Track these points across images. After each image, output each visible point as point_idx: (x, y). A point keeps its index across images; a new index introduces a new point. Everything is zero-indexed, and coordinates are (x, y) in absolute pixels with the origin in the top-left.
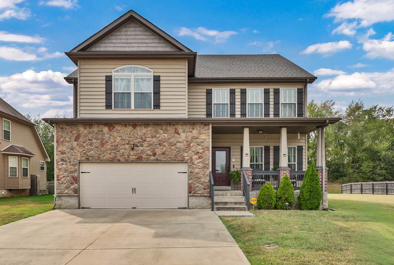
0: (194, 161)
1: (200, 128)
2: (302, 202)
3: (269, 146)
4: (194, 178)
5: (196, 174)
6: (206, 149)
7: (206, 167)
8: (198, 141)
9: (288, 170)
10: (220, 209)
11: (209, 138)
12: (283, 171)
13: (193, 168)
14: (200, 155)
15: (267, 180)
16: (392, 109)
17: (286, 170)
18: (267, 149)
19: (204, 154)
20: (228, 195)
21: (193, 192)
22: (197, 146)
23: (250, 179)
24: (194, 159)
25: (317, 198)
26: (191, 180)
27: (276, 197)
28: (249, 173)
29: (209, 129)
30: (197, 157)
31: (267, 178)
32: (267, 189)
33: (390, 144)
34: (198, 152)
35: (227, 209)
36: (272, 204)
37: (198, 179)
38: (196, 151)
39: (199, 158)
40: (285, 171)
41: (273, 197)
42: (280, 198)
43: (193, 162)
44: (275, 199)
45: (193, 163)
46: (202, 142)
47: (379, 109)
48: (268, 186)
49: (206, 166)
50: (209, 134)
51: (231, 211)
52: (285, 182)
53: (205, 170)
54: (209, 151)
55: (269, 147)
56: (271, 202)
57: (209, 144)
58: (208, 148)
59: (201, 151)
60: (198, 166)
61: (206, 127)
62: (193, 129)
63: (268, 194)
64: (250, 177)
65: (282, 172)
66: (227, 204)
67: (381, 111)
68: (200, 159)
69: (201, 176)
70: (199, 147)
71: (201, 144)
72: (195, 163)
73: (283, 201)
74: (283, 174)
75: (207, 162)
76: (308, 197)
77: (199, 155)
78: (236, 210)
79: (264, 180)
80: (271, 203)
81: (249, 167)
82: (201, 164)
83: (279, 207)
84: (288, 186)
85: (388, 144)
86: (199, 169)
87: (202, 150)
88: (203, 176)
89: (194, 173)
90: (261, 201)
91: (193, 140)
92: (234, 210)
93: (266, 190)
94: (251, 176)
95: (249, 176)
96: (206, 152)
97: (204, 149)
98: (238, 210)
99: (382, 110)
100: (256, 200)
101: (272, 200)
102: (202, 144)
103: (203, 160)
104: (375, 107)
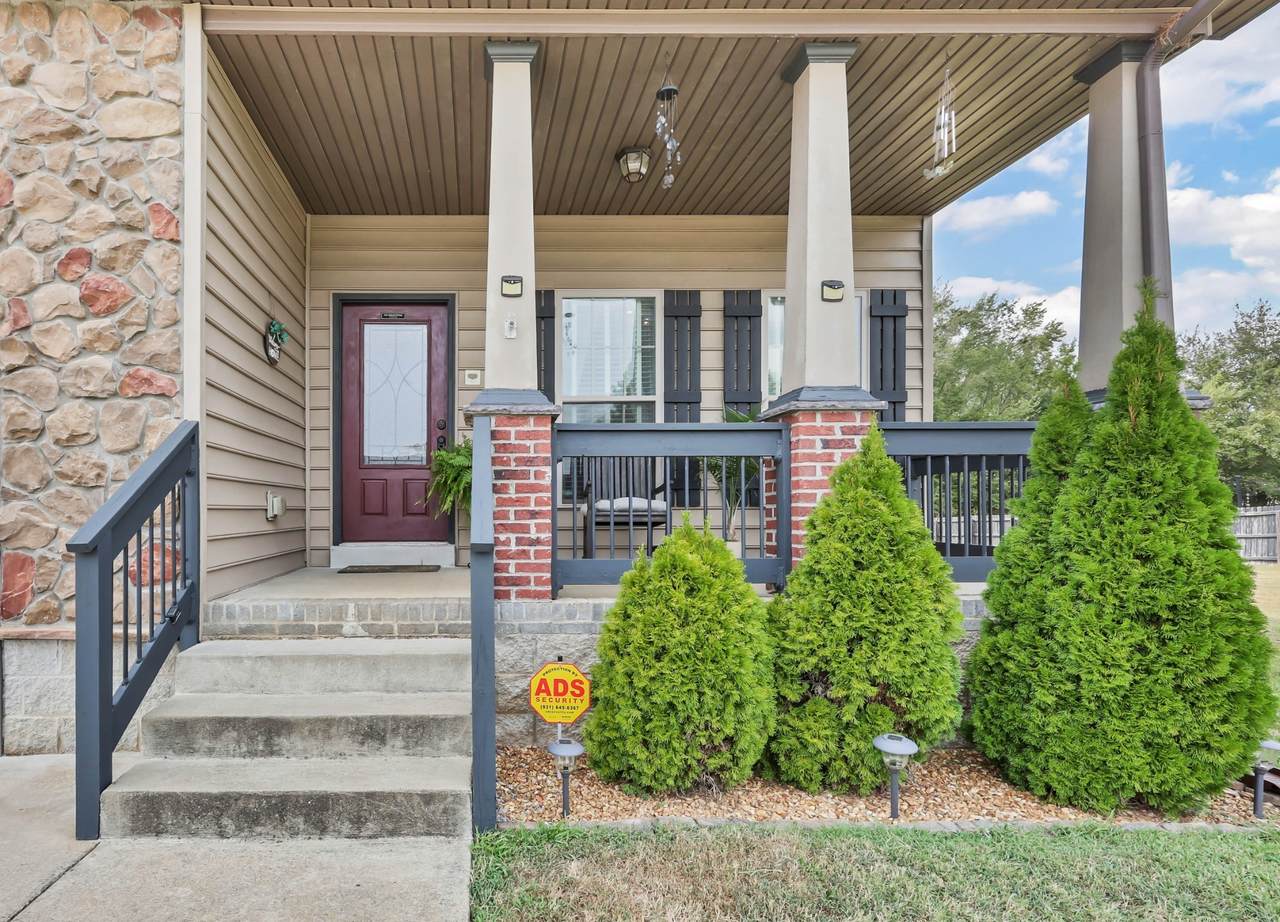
0: (48, 331)
1: (101, 39)
2: (1038, 717)
3: (697, 293)
4: (46, 483)
5: (57, 442)
6: (152, 228)
7: (148, 381)
8: (82, 154)
9: (864, 411)
10: (167, 817)
11: (178, 133)
12: (819, 421)
13: (34, 392)
14: (102, 276)
15: (681, 504)
16: (1041, 308)
17: (844, 414)
18: (683, 309)
19: (135, 275)
20: (347, 629)
21: (32, 607)
22: (71, 196)
23: (533, 489)
24: (40, 312)
25: (1232, 696)
26: (15, 496)
27: (778, 669)
28: (528, 435)
29: (175, 56)
30: (74, 293)
31: (684, 481)
32: (690, 592)
33: (1036, 404)
34: (82, 256)
35: (244, 812)
36: (742, 744)
37: (79, 492)
38: (65, 240)
39: (87, 300)
40: (837, 426)
41: (748, 672)
42: (819, 678)
43: (33, 336)
44: (764, 695)
45: (33, 347)
46: (120, 169)
47: (1000, 307)
48: (693, 559)
49: (145, 372)
50: (173, 96)
51: (294, 834)
52: (869, 513)
53: (145, 406)
54: (175, 241)
55: (695, 295)
56: (729, 731)
57: (181, 182)
58: (171, 217)
59: (100, 246)
60: (78, 372)
61: (150, 35)
62: (40, 48)
63: (701, 644)
64: (537, 475)
65: (815, 431)
66: (283, 742)
67: (1006, 312)
68: (97, 315)
69: (103, 467)
70: (88, 207)
71: (110, 182)
72: (56, 347)
73: (849, 714)
74: (819, 450)
75: (156, 343)
76: (1124, 680)
77: (94, 276)
78: (346, 828)
79: (660, 504)
80: (730, 741)
81: (534, 385)
82: (106, 362)
83: (802, 762)
84: (898, 556)
85: (1032, 404)
86: (92, 398)
87: (119, 237)
88: (124, 460)
89: (47, 440)
90: (626, 718)
91: (41, 147)
92: (322, 829)
93: (680, 598)
94: (545, 461)
95: (530, 461)
96: (151, 255)
97: (130, 228)
98: (371, 827)
99: (1010, 310)
100: (586, 686)
101: (739, 706)
102: (124, 184)
103: (123, 324)
104: (991, 300)
